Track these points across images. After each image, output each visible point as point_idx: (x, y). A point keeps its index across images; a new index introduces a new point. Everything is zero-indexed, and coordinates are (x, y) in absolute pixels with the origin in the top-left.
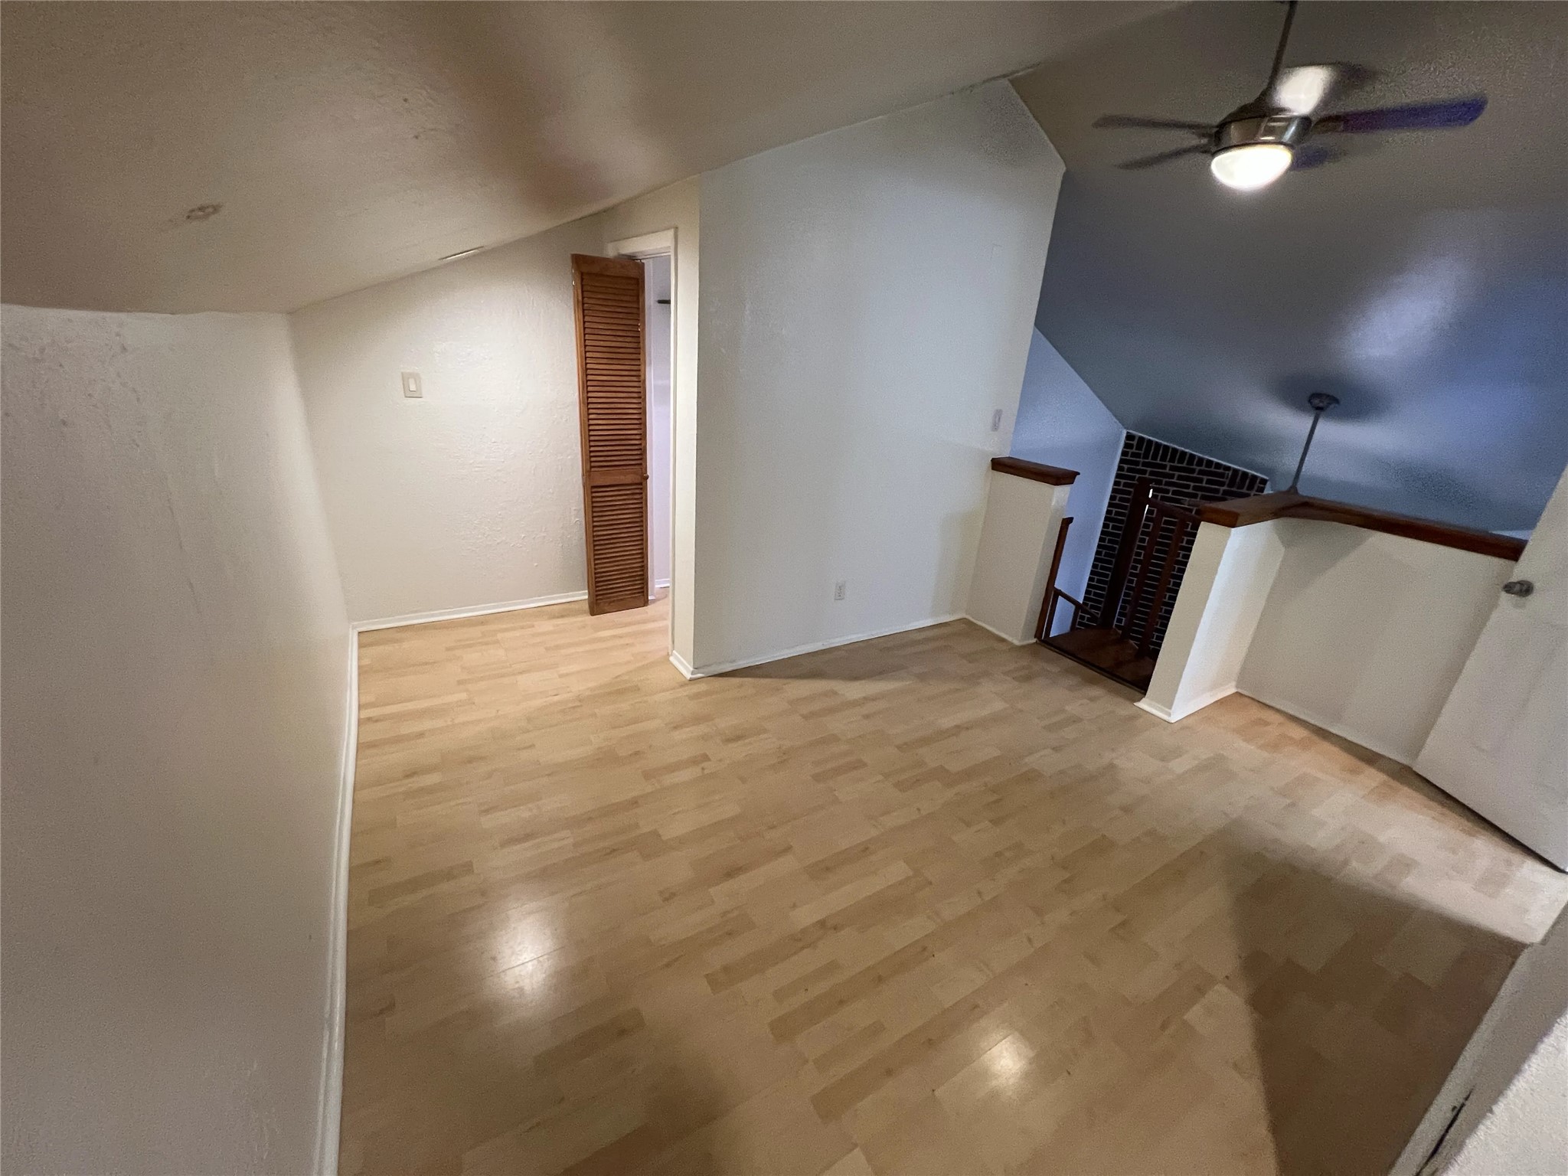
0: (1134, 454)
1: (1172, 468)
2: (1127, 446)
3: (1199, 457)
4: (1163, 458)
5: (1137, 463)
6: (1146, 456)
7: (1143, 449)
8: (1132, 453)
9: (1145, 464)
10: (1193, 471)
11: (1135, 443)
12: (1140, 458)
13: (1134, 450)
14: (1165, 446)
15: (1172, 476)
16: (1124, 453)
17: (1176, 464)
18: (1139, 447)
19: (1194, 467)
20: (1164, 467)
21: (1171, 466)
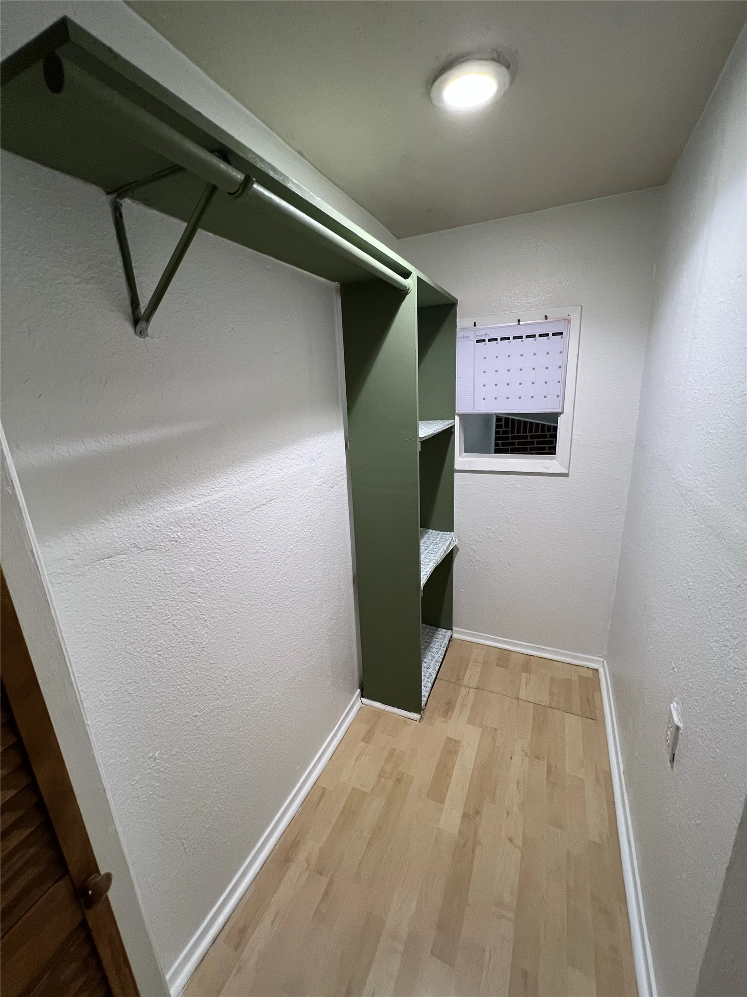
0: (504, 432)
1: (532, 437)
2: (497, 426)
3: (548, 426)
4: (525, 431)
5: (507, 438)
6: (513, 432)
7: (510, 427)
8: (503, 431)
9: (513, 438)
10: (545, 436)
11: (503, 423)
12: (509, 434)
13: (503, 429)
14: (524, 421)
15: (533, 443)
16: (497, 433)
17: (534, 434)
18: (506, 426)
19: (546, 433)
20: (526, 437)
21: (531, 436)
